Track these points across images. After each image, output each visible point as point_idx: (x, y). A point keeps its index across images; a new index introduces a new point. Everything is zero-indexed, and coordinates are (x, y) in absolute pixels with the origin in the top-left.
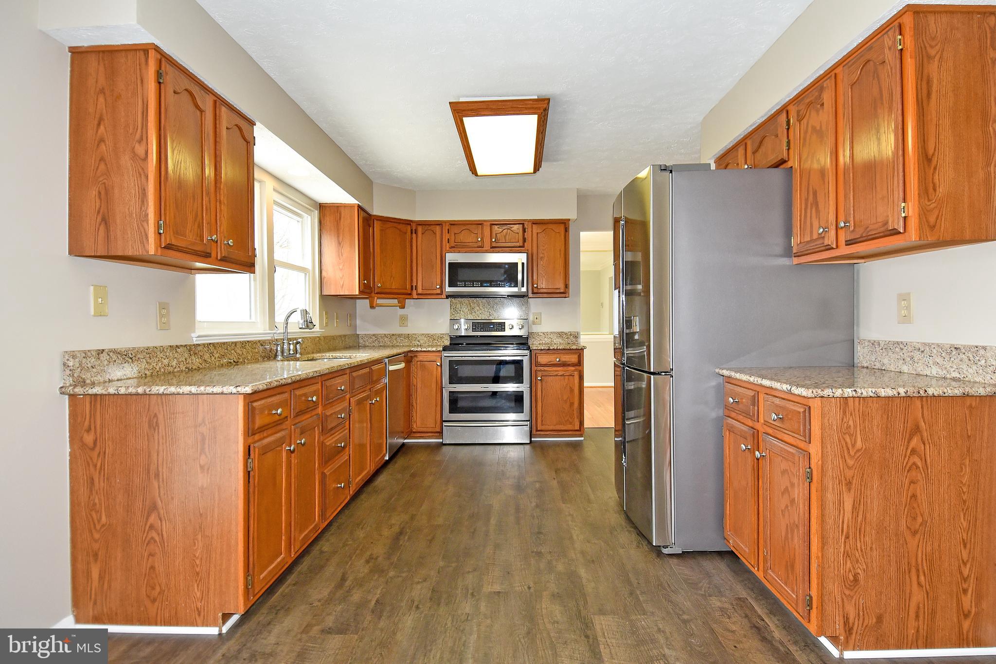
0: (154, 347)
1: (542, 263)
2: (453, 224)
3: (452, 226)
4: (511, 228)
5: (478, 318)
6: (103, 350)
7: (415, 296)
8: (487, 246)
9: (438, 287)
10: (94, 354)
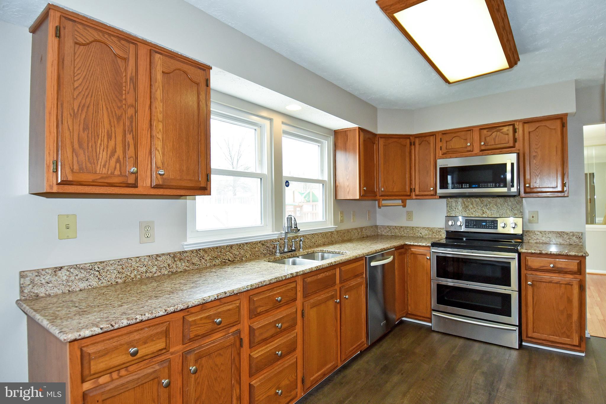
0: (128, 259)
1: (535, 161)
2: (445, 133)
3: (444, 135)
4: (501, 130)
5: (472, 216)
6: (61, 268)
7: (414, 197)
8: (477, 150)
9: (432, 189)
10: (50, 272)
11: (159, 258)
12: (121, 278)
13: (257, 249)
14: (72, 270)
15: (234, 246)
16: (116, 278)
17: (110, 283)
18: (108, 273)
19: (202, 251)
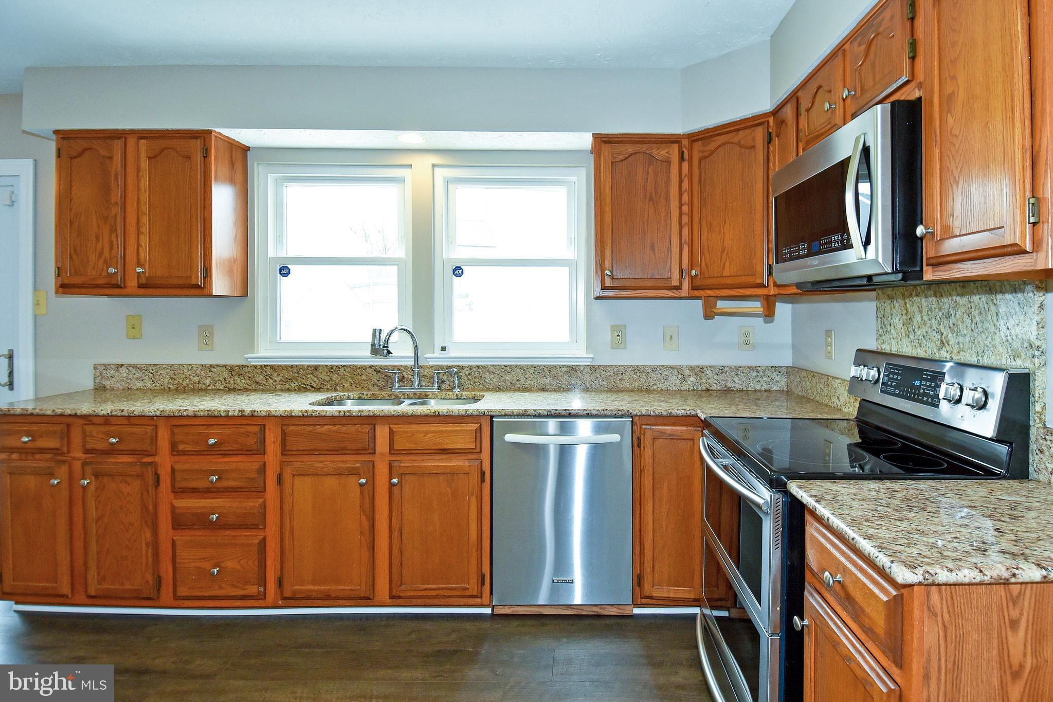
0: (179, 365)
3: (802, 91)
11: (212, 369)
12: (173, 385)
13: (364, 377)
14: (130, 368)
15: (321, 368)
16: (168, 383)
17: (162, 387)
18: (161, 377)
19: (268, 367)
